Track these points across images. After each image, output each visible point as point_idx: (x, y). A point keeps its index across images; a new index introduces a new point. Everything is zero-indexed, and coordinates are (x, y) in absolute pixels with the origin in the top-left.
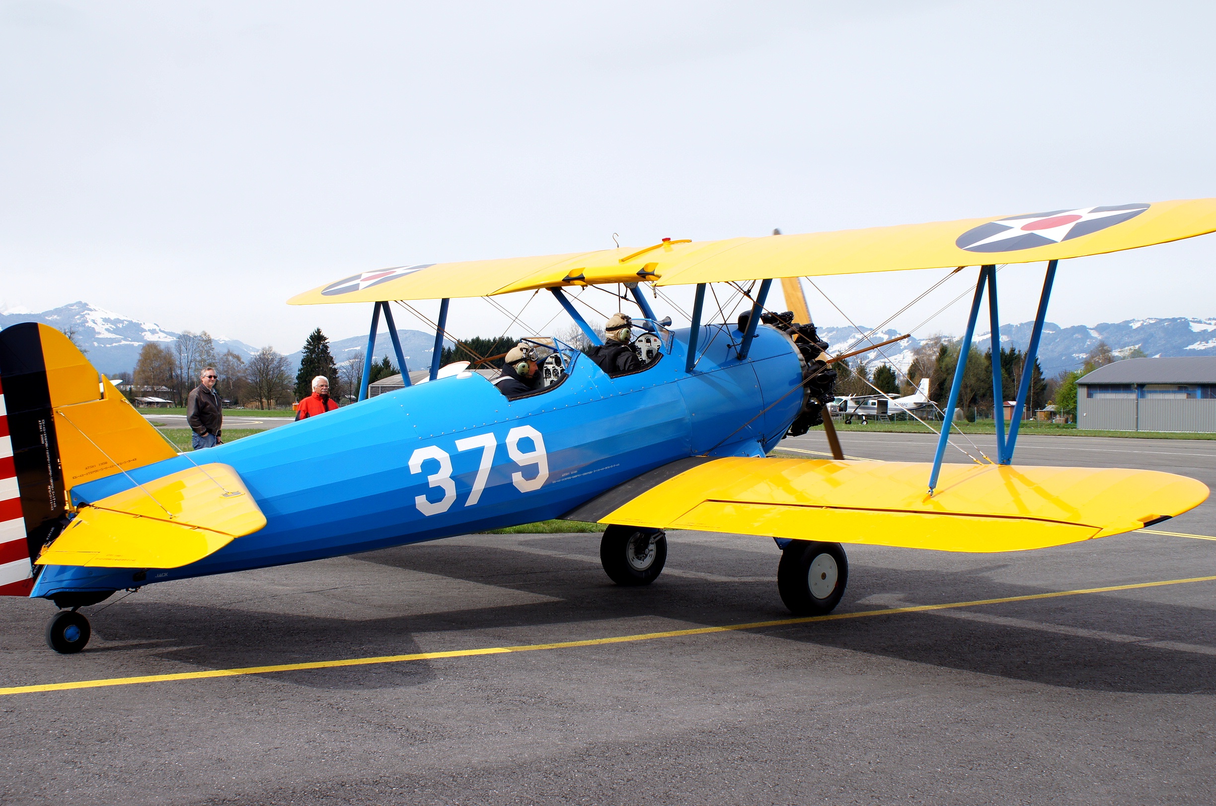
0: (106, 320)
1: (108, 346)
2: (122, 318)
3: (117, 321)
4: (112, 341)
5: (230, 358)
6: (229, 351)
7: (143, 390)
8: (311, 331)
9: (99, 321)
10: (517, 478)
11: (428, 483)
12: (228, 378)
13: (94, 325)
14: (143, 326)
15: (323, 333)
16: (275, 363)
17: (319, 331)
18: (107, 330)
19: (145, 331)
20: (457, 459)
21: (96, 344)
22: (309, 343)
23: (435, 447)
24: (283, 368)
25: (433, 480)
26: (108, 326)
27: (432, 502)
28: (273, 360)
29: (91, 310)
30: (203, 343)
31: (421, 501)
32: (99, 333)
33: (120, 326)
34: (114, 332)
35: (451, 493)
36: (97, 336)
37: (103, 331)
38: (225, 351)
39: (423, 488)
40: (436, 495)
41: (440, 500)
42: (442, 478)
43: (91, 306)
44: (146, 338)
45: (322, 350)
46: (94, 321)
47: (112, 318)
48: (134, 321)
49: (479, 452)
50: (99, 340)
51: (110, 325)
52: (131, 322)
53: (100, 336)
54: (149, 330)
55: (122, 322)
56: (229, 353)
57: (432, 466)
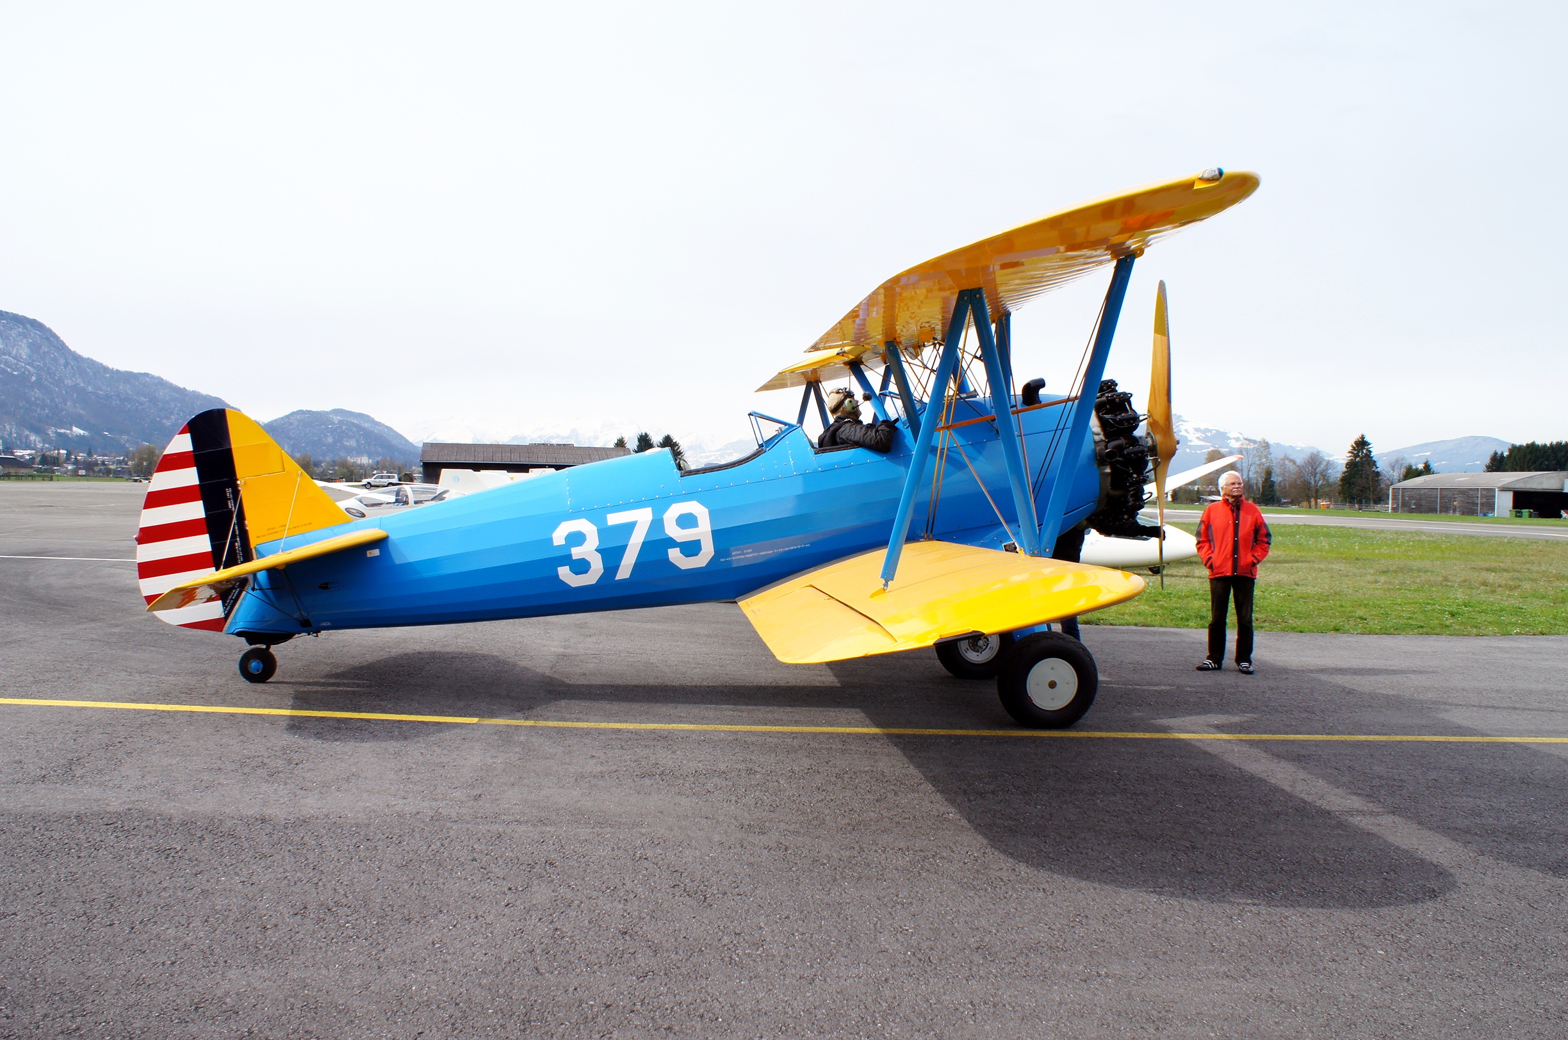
0: (1197, 430)
1: (1198, 452)
2: (1211, 428)
3: (1207, 430)
4: (1201, 447)
5: (1287, 462)
6: (1285, 456)
7: (1208, 490)
8: (1356, 437)
9: (1191, 431)
10: (674, 555)
11: (571, 555)
12: (1285, 480)
13: (1186, 434)
14: (1228, 435)
15: (1367, 439)
16: (1322, 466)
17: (1363, 437)
18: (1198, 438)
19: (1230, 439)
20: (604, 532)
21: (1188, 450)
22: (1354, 449)
23: (584, 520)
24: (1329, 471)
25: (577, 552)
26: (1199, 435)
27: (577, 573)
28: (1320, 463)
29: (1184, 421)
30: (1262, 449)
31: (564, 572)
32: (1191, 441)
33: (1209, 434)
34: (1204, 440)
35: (597, 567)
36: (1189, 444)
37: (1194, 439)
38: (1282, 456)
39: (566, 560)
40: (581, 567)
41: (586, 572)
42: (588, 550)
43: (1184, 418)
44: (1231, 445)
45: (1366, 454)
46: (1186, 431)
47: (1202, 428)
48: (1221, 430)
49: (630, 527)
50: (1190, 447)
51: (1200, 434)
52: (1218, 431)
53: (1192, 444)
54: (1234, 438)
55: (1211, 431)
56: (1286, 458)
57: (577, 538)
